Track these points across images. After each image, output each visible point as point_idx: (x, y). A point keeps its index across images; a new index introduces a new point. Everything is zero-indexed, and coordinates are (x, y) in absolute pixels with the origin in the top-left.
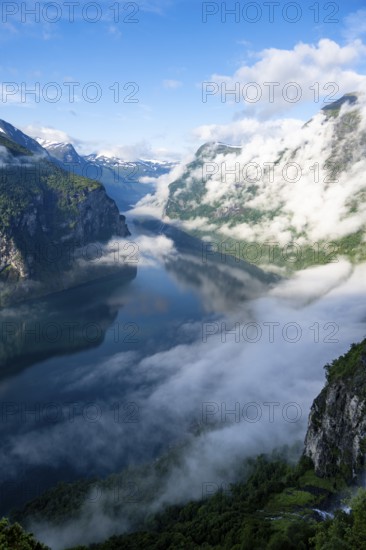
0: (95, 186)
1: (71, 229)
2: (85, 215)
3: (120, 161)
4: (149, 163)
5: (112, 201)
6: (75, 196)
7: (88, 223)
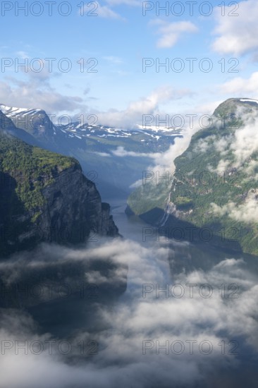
0: (67, 164)
1: (32, 224)
2: (53, 204)
3: (109, 130)
4: (150, 131)
5: (91, 184)
6: (40, 179)
7: (57, 215)
